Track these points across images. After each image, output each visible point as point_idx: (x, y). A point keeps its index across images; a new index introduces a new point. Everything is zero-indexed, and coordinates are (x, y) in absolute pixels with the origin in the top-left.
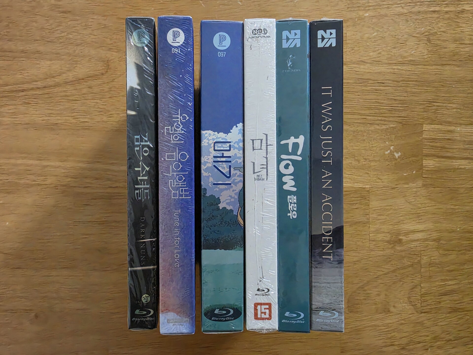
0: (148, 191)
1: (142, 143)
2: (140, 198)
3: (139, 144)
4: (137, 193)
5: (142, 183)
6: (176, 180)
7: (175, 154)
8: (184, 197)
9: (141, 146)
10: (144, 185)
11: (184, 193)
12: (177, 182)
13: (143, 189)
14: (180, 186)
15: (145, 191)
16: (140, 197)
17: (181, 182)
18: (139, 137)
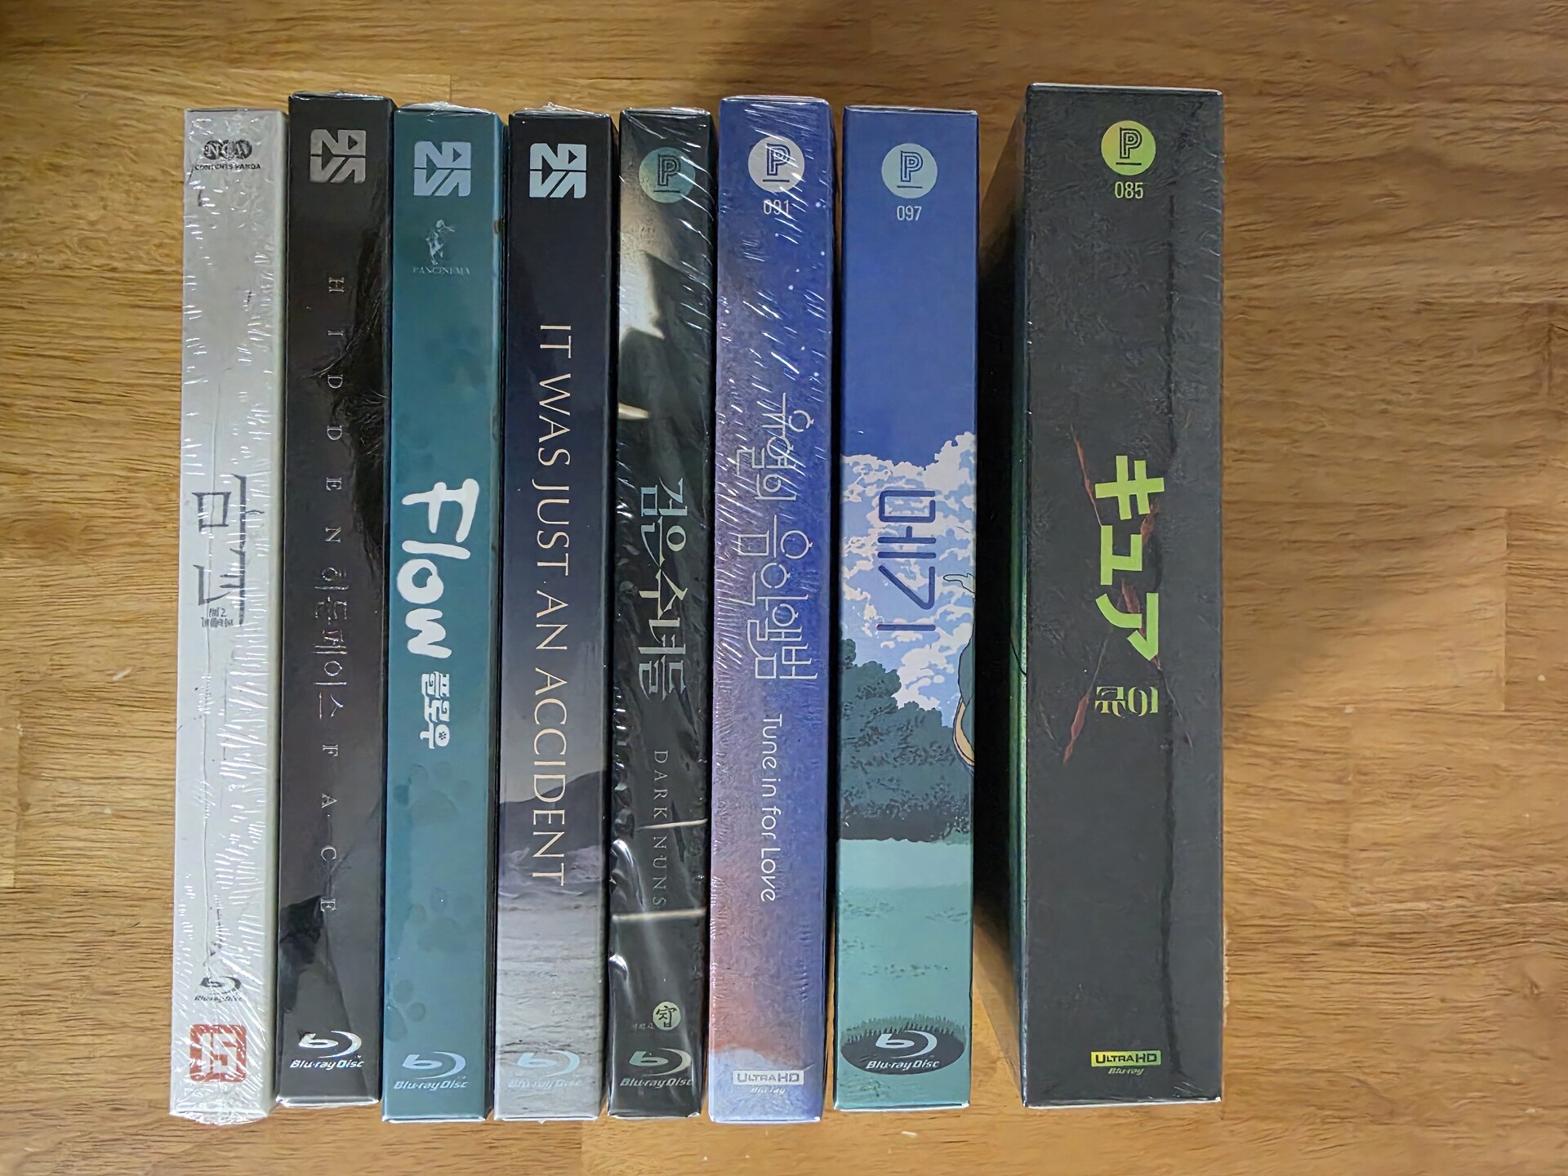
0: (679, 666)
1: (663, 512)
2: (654, 689)
3: (652, 512)
4: (645, 672)
5: (663, 639)
6: (770, 620)
7: (767, 535)
8: (793, 677)
9: (660, 521)
10: (669, 645)
11: (793, 662)
12: (772, 625)
13: (663, 660)
14: (783, 639)
15: (672, 666)
16: (653, 684)
17: (785, 628)
18: (654, 490)
